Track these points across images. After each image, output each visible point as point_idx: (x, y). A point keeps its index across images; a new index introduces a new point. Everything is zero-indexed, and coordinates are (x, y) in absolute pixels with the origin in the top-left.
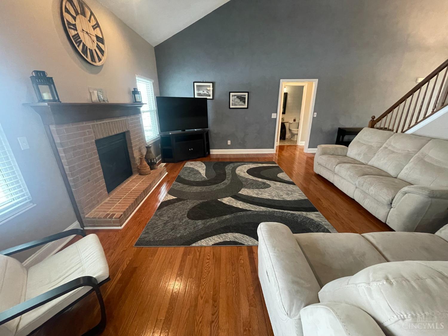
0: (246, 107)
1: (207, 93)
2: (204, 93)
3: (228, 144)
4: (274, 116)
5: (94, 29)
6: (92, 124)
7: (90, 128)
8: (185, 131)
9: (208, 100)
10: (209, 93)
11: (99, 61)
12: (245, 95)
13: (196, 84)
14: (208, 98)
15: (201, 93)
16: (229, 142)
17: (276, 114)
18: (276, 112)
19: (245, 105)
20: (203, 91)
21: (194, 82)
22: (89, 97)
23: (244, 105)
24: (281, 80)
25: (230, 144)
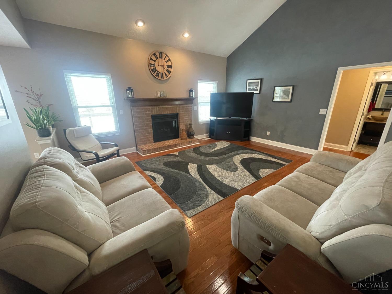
0: (289, 100)
1: (256, 88)
2: (253, 88)
3: (267, 135)
4: (322, 111)
5: (166, 63)
6: (151, 107)
7: (150, 109)
8: (231, 118)
9: (254, 94)
10: (257, 88)
11: (166, 77)
12: (290, 89)
13: (248, 81)
14: (255, 92)
15: (251, 89)
16: (268, 133)
17: (326, 109)
18: (327, 107)
19: (289, 99)
20: (253, 87)
21: (247, 80)
22: (156, 95)
23: (287, 99)
24: (339, 68)
25: (269, 135)
